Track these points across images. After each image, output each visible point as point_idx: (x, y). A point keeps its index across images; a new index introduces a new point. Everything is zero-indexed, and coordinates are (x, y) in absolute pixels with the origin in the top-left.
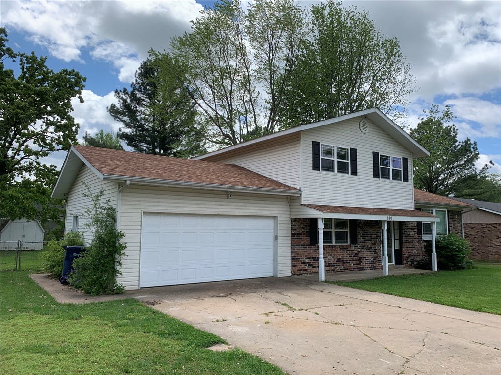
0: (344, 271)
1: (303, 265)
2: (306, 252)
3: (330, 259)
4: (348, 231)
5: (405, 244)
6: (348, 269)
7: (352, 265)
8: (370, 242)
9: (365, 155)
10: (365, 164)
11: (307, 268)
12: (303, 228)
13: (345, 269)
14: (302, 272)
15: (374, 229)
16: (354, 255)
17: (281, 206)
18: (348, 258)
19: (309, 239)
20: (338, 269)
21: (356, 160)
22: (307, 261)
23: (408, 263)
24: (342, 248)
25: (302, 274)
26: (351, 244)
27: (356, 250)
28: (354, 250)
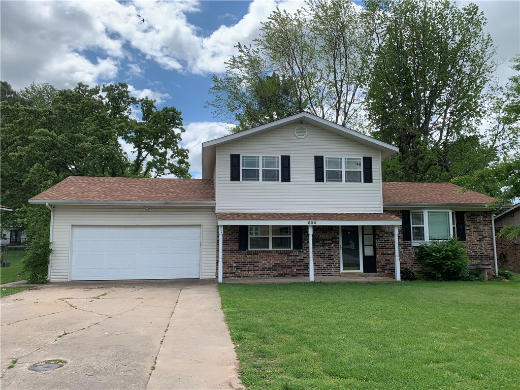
0: (284, 276)
1: (230, 268)
2: (234, 256)
3: (265, 264)
4: (291, 236)
5: (379, 251)
6: (289, 274)
7: (295, 270)
8: (322, 248)
9: (303, 161)
10: (302, 169)
11: (234, 271)
12: (230, 234)
13: (285, 274)
14: (228, 275)
15: (328, 234)
16: (298, 260)
17: (206, 216)
18: (289, 263)
19: (238, 245)
20: (275, 273)
21: (289, 167)
22: (235, 265)
23: (386, 271)
24: (281, 253)
25: (228, 277)
26: (293, 250)
27: (301, 256)
28: (298, 256)
